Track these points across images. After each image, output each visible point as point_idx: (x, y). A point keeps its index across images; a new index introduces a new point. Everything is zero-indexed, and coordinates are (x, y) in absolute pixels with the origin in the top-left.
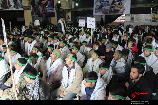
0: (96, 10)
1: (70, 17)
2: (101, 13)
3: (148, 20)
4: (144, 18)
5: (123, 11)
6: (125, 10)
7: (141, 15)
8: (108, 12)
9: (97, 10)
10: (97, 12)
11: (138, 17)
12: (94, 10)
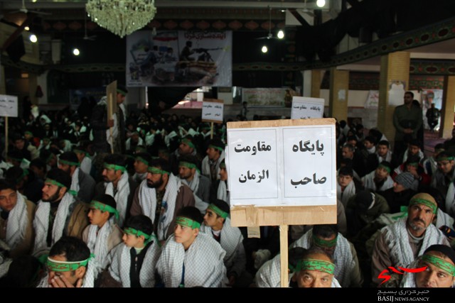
0: (135, 73)
1: (44, 90)
2: (150, 80)
3: (275, 102)
4: (267, 98)
5: (213, 77)
6: (217, 74)
7: (258, 89)
8: (173, 79)
9: (137, 74)
10: (137, 79)
11: (250, 95)
12: (128, 70)
